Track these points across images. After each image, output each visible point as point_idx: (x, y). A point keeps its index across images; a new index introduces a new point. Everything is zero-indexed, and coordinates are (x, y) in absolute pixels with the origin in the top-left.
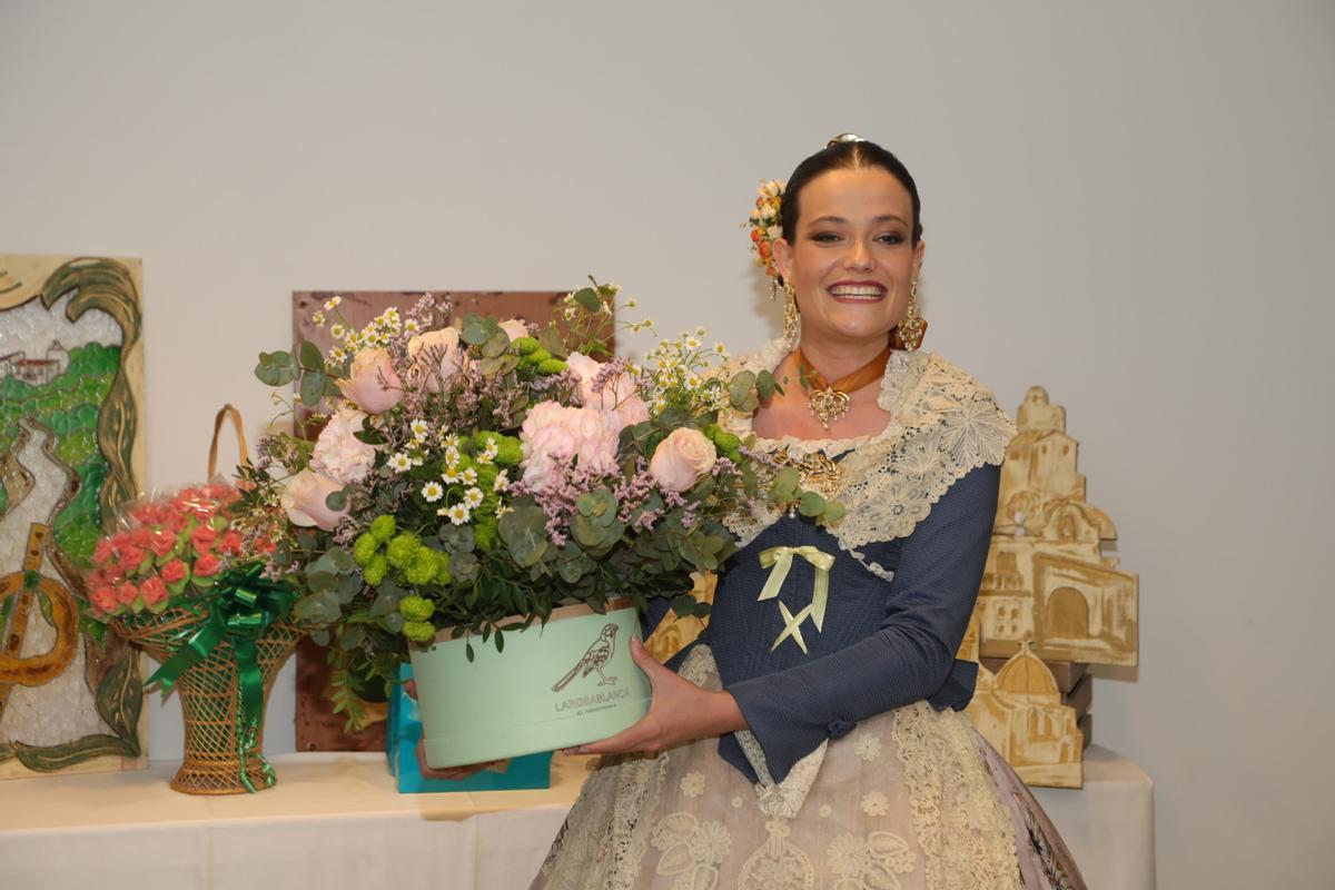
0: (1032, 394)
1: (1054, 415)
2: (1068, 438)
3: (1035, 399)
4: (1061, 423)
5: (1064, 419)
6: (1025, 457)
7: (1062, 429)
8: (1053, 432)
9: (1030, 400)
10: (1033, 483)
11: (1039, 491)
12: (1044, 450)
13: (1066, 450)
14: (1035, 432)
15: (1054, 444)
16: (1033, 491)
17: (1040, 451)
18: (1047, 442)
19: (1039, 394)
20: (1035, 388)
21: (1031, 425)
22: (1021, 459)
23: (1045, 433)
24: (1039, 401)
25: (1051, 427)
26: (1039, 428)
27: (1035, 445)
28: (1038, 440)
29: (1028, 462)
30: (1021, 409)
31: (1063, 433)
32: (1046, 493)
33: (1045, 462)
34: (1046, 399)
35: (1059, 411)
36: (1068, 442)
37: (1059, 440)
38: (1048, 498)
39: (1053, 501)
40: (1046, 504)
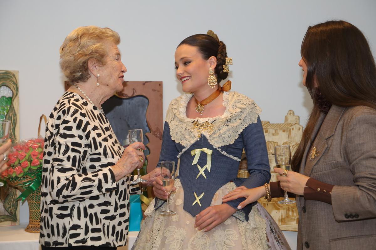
0: (289, 112)
1: (296, 119)
2: (300, 125)
3: (290, 114)
4: (298, 121)
5: (299, 120)
6: (287, 131)
7: (298, 123)
8: (296, 124)
9: (289, 114)
10: (289, 139)
11: (291, 142)
12: (293, 129)
13: (299, 129)
14: (290, 124)
15: (296, 127)
16: (289, 142)
17: (292, 130)
18: (294, 127)
19: (292, 112)
20: (290, 111)
21: (289, 121)
22: (286, 132)
23: (293, 124)
24: (291, 114)
25: (296, 122)
26: (291, 122)
27: (290, 128)
28: (291, 126)
29: (288, 132)
30: (286, 117)
31: (299, 124)
32: (293, 142)
33: (293, 133)
34: (294, 113)
35: (297, 117)
36: (300, 127)
37: (297, 126)
38: (294, 144)
39: (295, 144)
40: (293, 146)
